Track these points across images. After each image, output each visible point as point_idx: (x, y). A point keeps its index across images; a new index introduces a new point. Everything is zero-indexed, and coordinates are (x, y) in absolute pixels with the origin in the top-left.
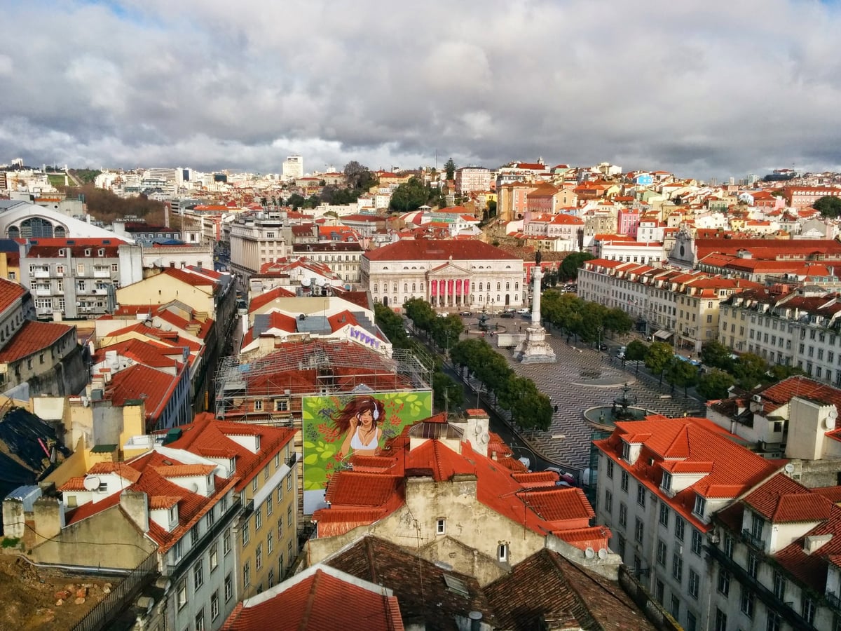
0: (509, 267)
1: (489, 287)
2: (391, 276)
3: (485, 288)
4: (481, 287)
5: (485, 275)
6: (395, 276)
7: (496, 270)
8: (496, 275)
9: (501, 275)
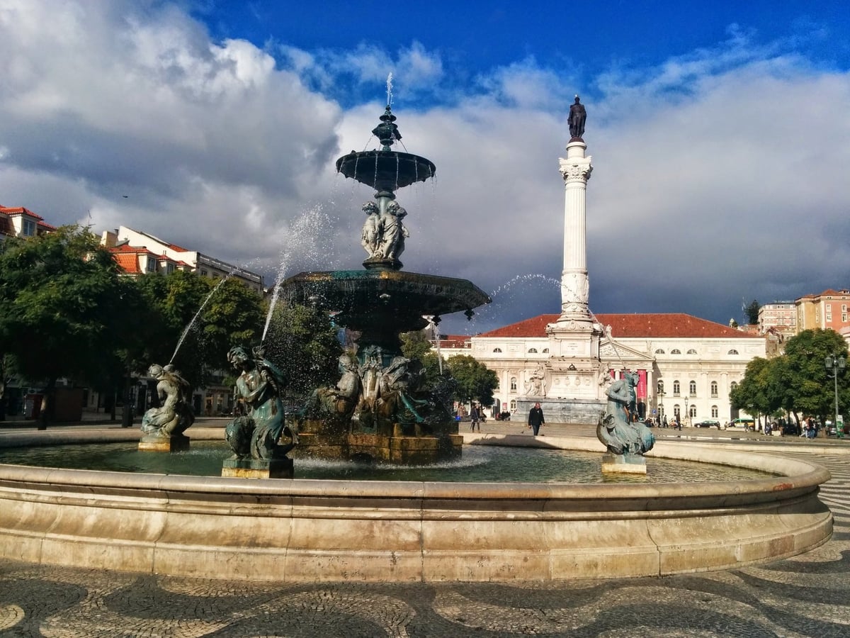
0: (736, 352)
1: (693, 389)
2: (507, 364)
3: (685, 391)
4: (677, 389)
5: (684, 366)
6: (514, 364)
7: (707, 356)
8: (708, 367)
9: (719, 367)
